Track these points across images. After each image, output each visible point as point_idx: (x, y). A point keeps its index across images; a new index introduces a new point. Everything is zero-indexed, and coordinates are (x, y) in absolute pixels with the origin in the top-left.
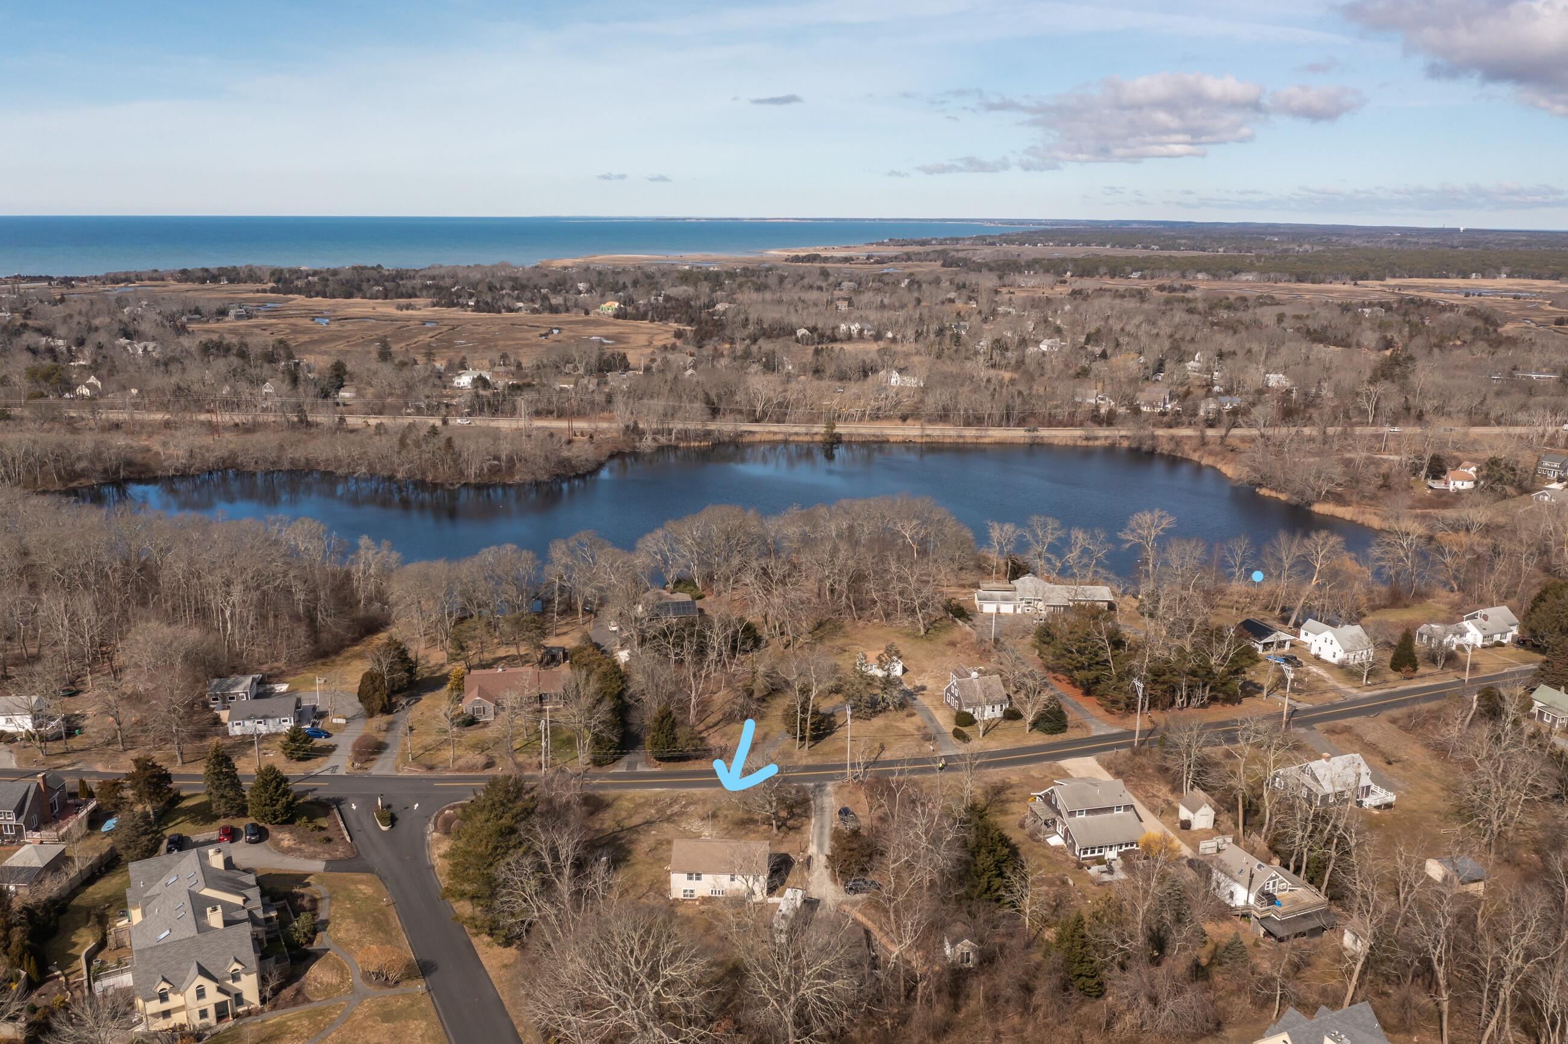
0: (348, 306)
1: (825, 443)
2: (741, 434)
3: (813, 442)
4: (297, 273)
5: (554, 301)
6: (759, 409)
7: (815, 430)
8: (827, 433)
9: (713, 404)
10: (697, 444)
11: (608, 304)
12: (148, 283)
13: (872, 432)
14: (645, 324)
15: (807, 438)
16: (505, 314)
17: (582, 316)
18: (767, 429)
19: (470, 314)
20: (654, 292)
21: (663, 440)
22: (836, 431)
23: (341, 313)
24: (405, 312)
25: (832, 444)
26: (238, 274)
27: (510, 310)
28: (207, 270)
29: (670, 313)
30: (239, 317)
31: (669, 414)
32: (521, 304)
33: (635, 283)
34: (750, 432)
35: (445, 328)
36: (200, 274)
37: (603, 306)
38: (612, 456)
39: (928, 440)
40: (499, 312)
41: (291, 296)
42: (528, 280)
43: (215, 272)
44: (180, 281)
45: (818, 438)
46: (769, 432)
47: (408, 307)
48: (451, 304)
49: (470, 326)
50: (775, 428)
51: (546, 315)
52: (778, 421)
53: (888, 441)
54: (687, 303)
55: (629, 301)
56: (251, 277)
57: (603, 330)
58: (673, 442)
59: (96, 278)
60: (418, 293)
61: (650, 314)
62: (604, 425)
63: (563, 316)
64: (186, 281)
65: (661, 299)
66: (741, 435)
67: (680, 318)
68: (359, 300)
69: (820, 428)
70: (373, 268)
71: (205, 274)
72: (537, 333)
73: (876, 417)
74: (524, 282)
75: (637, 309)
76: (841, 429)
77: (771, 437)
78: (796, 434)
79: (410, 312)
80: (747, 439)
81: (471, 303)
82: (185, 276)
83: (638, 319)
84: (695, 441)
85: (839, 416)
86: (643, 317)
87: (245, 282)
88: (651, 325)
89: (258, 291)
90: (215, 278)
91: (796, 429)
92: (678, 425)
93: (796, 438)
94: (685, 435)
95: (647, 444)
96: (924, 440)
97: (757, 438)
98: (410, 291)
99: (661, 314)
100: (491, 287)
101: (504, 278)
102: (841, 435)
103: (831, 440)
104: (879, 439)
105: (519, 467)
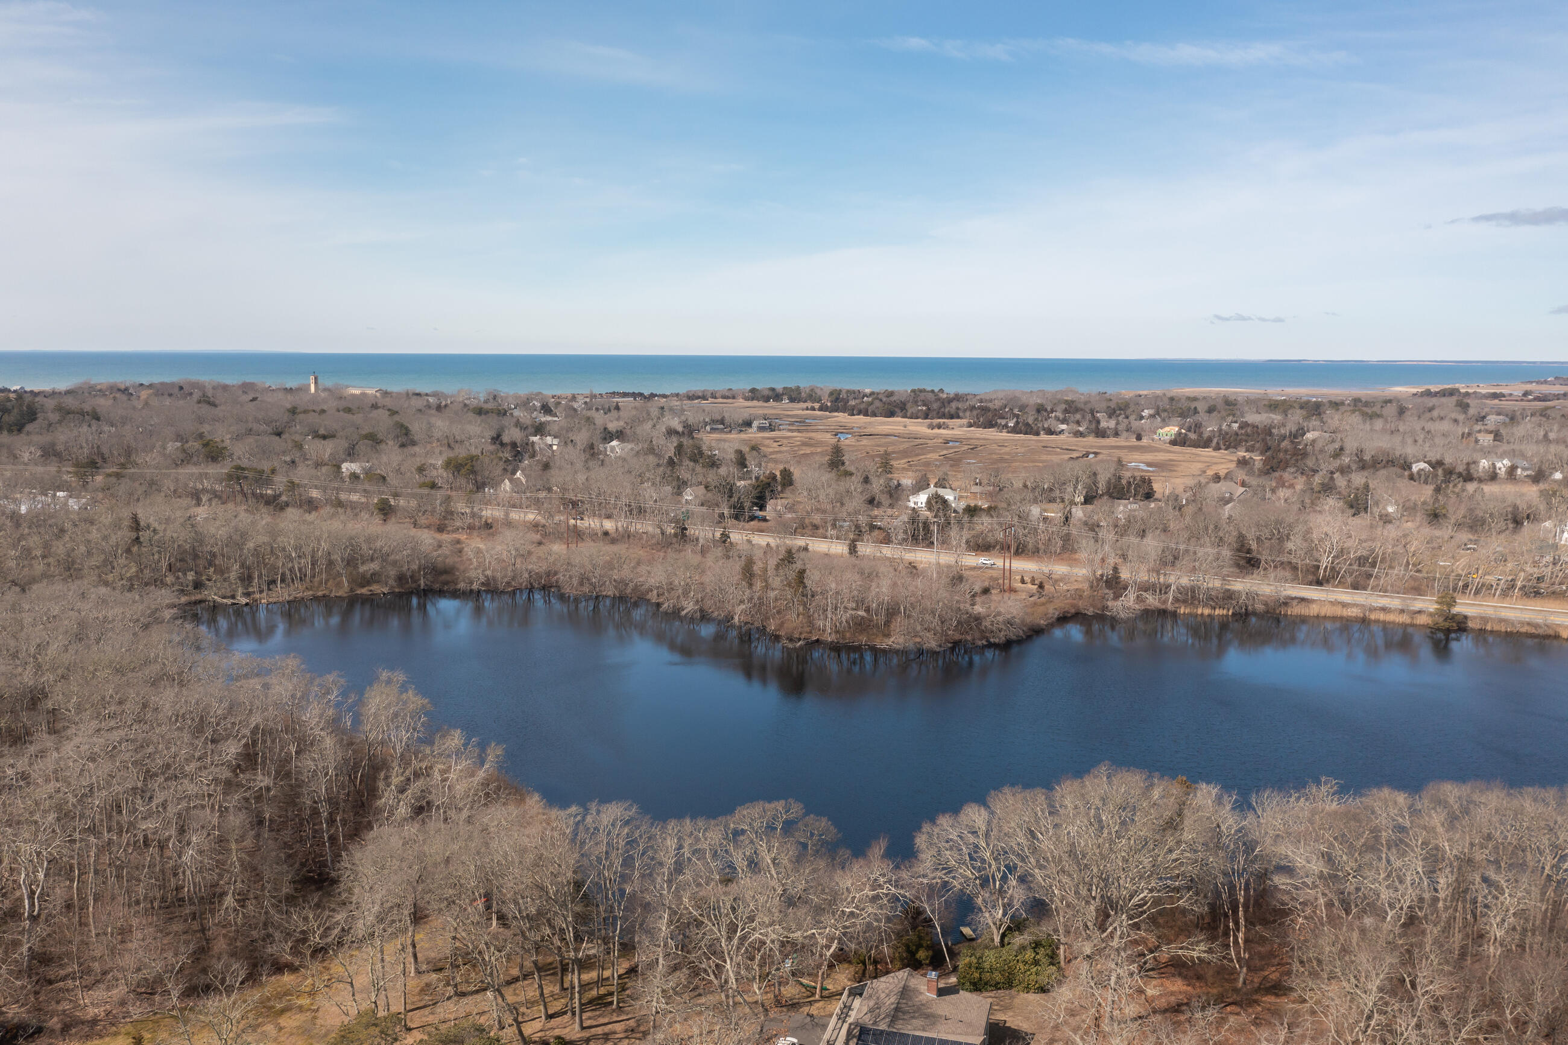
0: (884, 423)
1: (1434, 630)
2: (1287, 602)
3: (1412, 625)
4: (858, 395)
5: (1103, 424)
6: (1325, 562)
7: (1418, 605)
8: (1439, 613)
9: (1249, 551)
10: (1207, 611)
11: (1167, 429)
12: (721, 400)
13: (1527, 617)
14: (1208, 452)
15: (1404, 619)
16: (1043, 437)
17: (1133, 441)
18: (1333, 597)
19: (1004, 435)
20: (1230, 418)
21: (1152, 601)
22: (1456, 610)
23: (869, 431)
24: (936, 431)
25: (1448, 631)
26: (800, 393)
27: (1050, 432)
28: (773, 390)
29: (1241, 441)
30: (761, 429)
31: (1170, 559)
32: (1064, 427)
33: (1210, 410)
34: (1303, 600)
35: (966, 447)
36: (766, 393)
37: (1160, 431)
38: (1063, 619)
40: (1038, 434)
41: (836, 414)
42: (1086, 403)
43: (781, 391)
44: (746, 399)
45: (1422, 620)
46: (1333, 603)
47: (939, 427)
48: (990, 425)
49: (995, 446)
50: (1345, 595)
51: (1091, 440)
52: (1355, 586)
53: (1557, 637)
54: (1268, 431)
55: (1197, 427)
56: (809, 396)
57: (1149, 457)
58: (1169, 606)
59: (677, 395)
60: (961, 414)
61: (1215, 441)
62: (1060, 569)
63: (1111, 441)
64: (753, 399)
65: (1235, 426)
66: (1286, 604)
67: (1253, 446)
68: (899, 419)
69: (1428, 604)
70: (933, 391)
71: (771, 393)
72: (1067, 457)
73: (1534, 591)
74: (1082, 406)
75: (1201, 435)
76: (1466, 607)
77: (1339, 611)
78: (1383, 609)
79: (942, 431)
80: (1296, 610)
81: (1011, 424)
82: (754, 395)
83: (1199, 447)
84: (1205, 605)
85: (1466, 586)
86: (1206, 444)
87: (805, 401)
88: (1214, 454)
89: (807, 409)
90: (777, 396)
91: (1384, 602)
92: (1179, 578)
93: (1382, 616)
94: (1190, 595)
95: (1126, 605)
97: (1314, 610)
98: (953, 411)
99: (1229, 442)
100: (1040, 409)
101: (1060, 402)
102: (1466, 617)
103: (1447, 625)
104: (1540, 631)
105: (898, 623)
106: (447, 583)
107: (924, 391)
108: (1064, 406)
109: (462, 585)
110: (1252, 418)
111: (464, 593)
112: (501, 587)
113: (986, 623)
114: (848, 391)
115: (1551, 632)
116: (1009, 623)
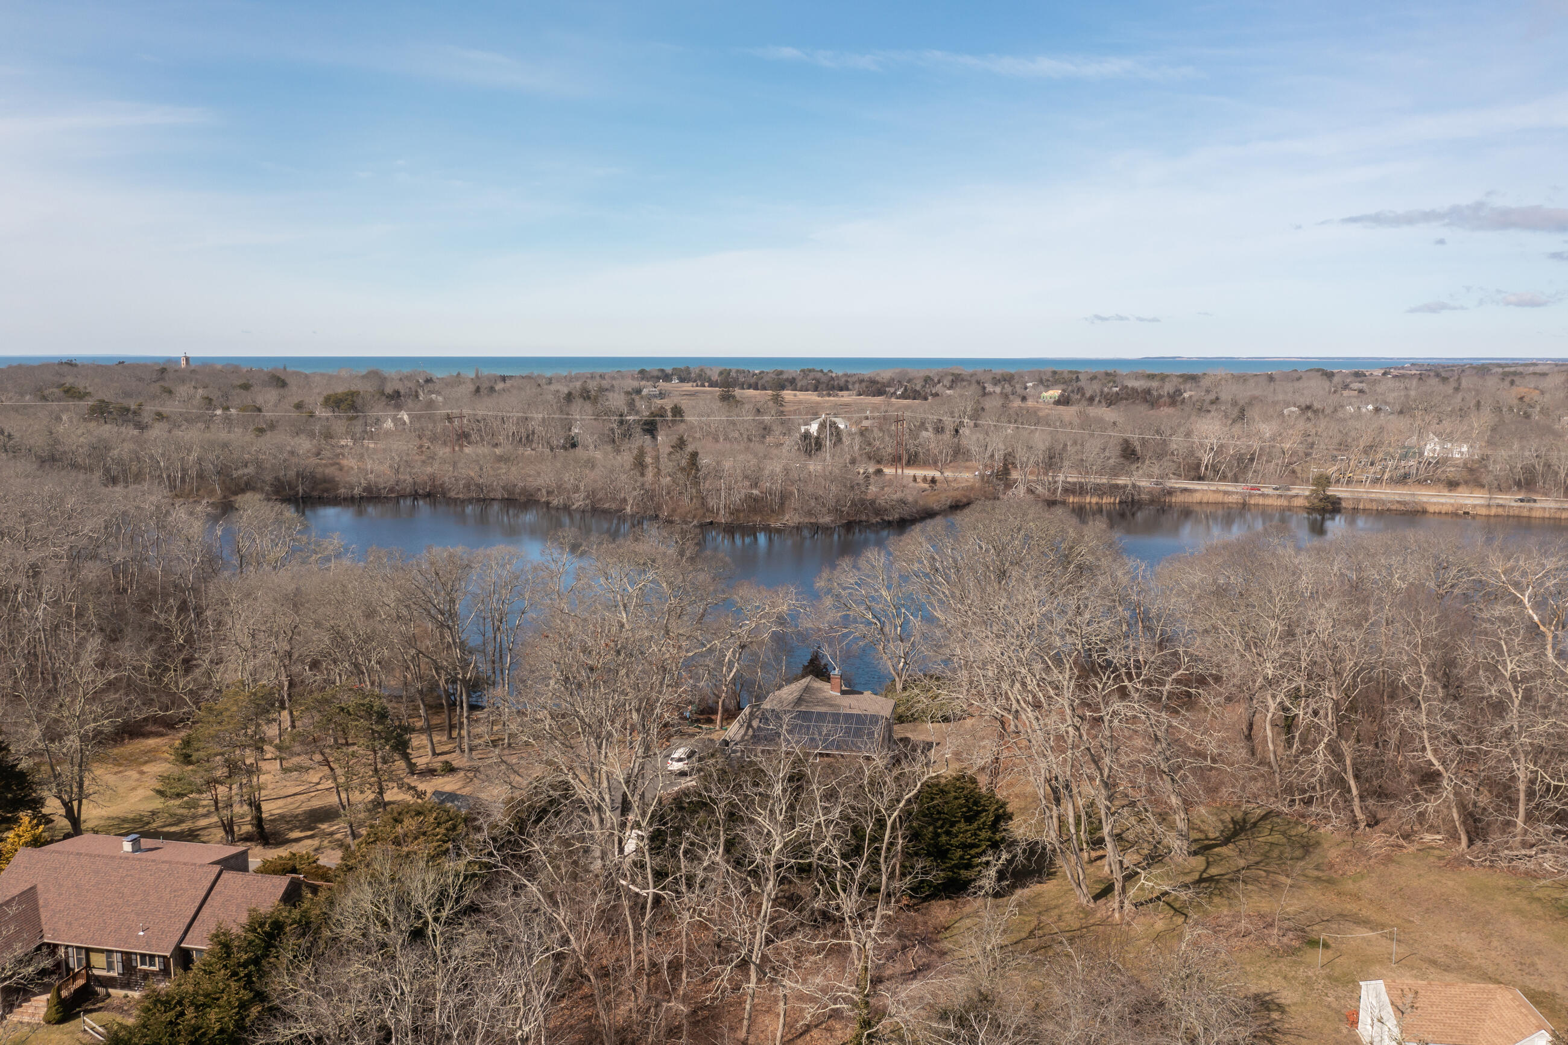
1: (1311, 510)
2: (1170, 492)
3: (1290, 508)
6: (1206, 458)
7: (1295, 490)
8: (1315, 496)
9: (1134, 452)
10: (1094, 500)
11: (1050, 393)
13: (1395, 498)
15: (1283, 502)
16: (931, 400)
18: (1213, 488)
19: (893, 400)
20: (1111, 384)
21: (1042, 491)
22: (1330, 494)
24: (826, 398)
25: (1323, 511)
26: (690, 373)
27: (938, 397)
28: (662, 371)
29: (1122, 400)
31: (1059, 450)
32: (951, 392)
33: (1092, 379)
34: (1186, 490)
36: (656, 373)
37: (1044, 395)
38: (955, 506)
39: (1500, 511)
40: (926, 399)
45: (1299, 502)
46: (1217, 491)
47: (829, 396)
48: (879, 393)
50: (1225, 487)
52: (1234, 480)
53: (1424, 512)
54: (1147, 391)
55: (1077, 390)
56: (700, 376)
58: (1059, 497)
61: (1097, 400)
64: (642, 380)
65: (1116, 389)
66: (1169, 494)
68: (789, 392)
69: (1303, 491)
71: (660, 374)
73: (1401, 481)
75: (1083, 396)
76: (1339, 492)
77: (1220, 498)
78: (1263, 496)
79: (831, 398)
80: (1180, 498)
81: (899, 392)
82: (642, 375)
84: (1093, 495)
85: (1338, 480)
86: (1089, 402)
87: (695, 381)
89: (697, 386)
90: (667, 377)
93: (1261, 501)
94: (1078, 488)
95: (1016, 495)
96: (1493, 512)
97: (1197, 497)
99: (1110, 400)
100: (927, 380)
101: (946, 374)
102: (1339, 499)
103: (1322, 505)
104: (1409, 508)
105: (793, 503)
106: (327, 490)
107: (814, 370)
108: (950, 378)
109: (342, 491)
110: (1131, 383)
111: (345, 499)
112: (384, 493)
113: (881, 501)
114: (738, 371)
115: (1420, 509)
116: (903, 502)
